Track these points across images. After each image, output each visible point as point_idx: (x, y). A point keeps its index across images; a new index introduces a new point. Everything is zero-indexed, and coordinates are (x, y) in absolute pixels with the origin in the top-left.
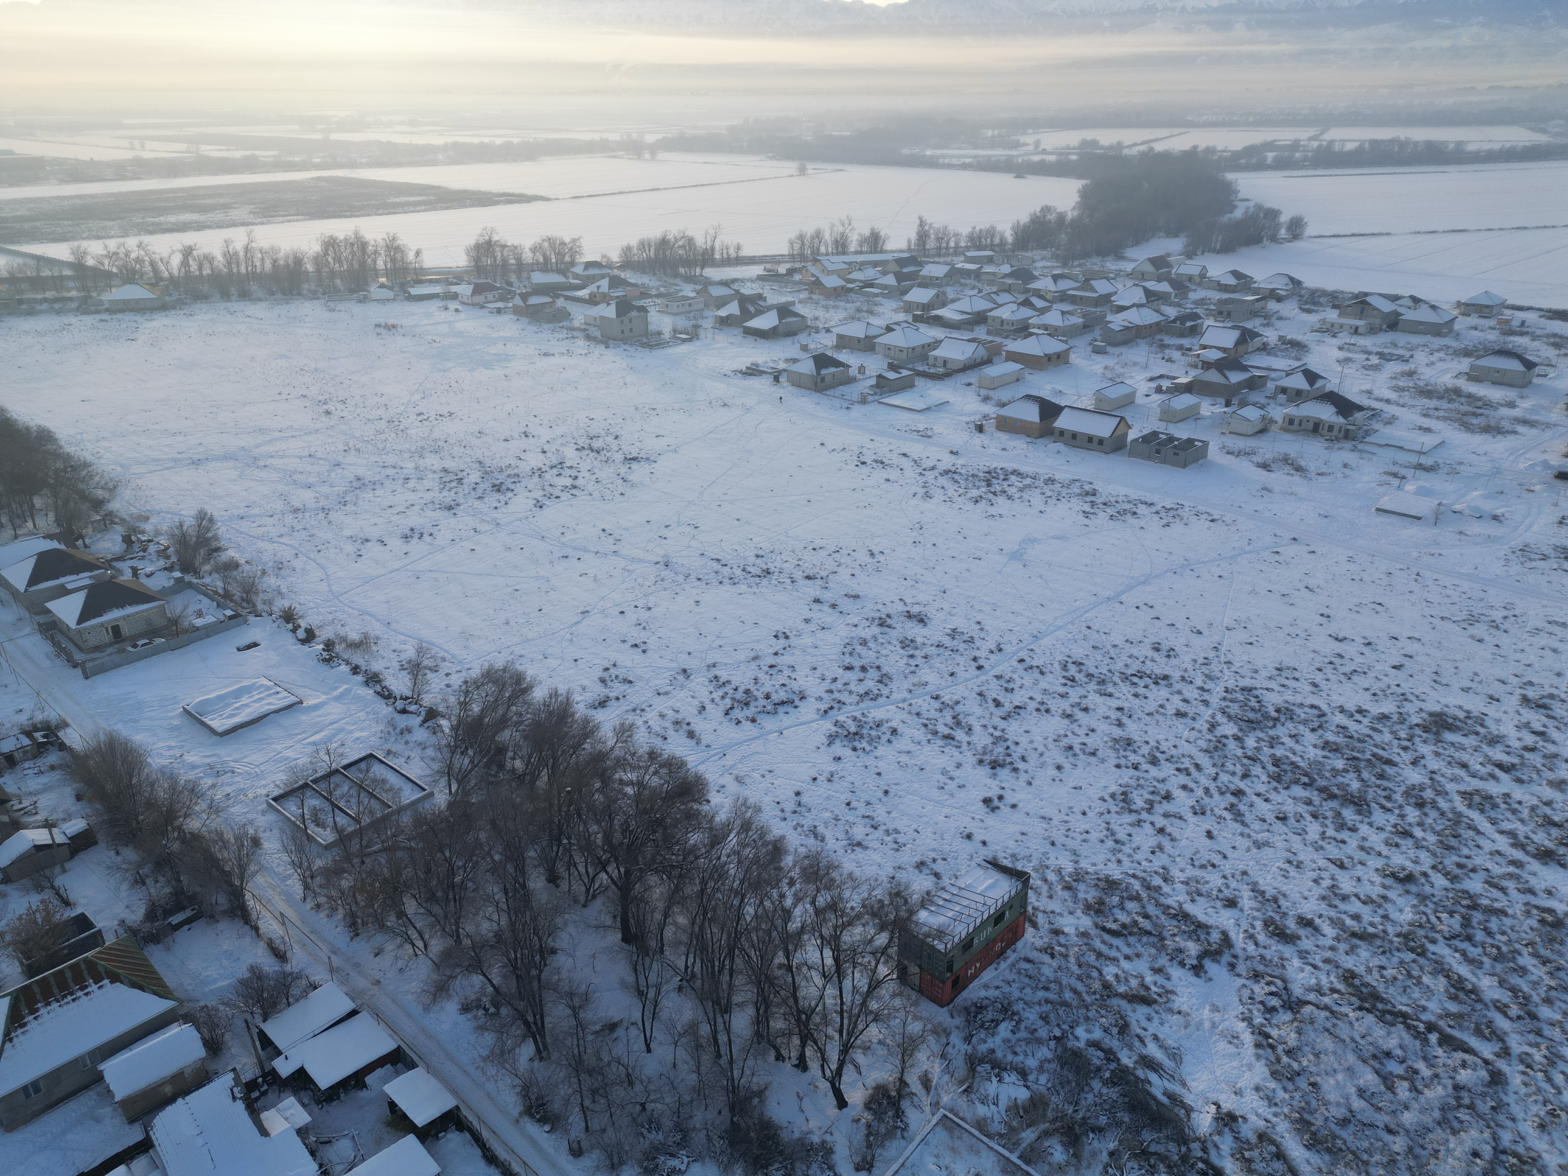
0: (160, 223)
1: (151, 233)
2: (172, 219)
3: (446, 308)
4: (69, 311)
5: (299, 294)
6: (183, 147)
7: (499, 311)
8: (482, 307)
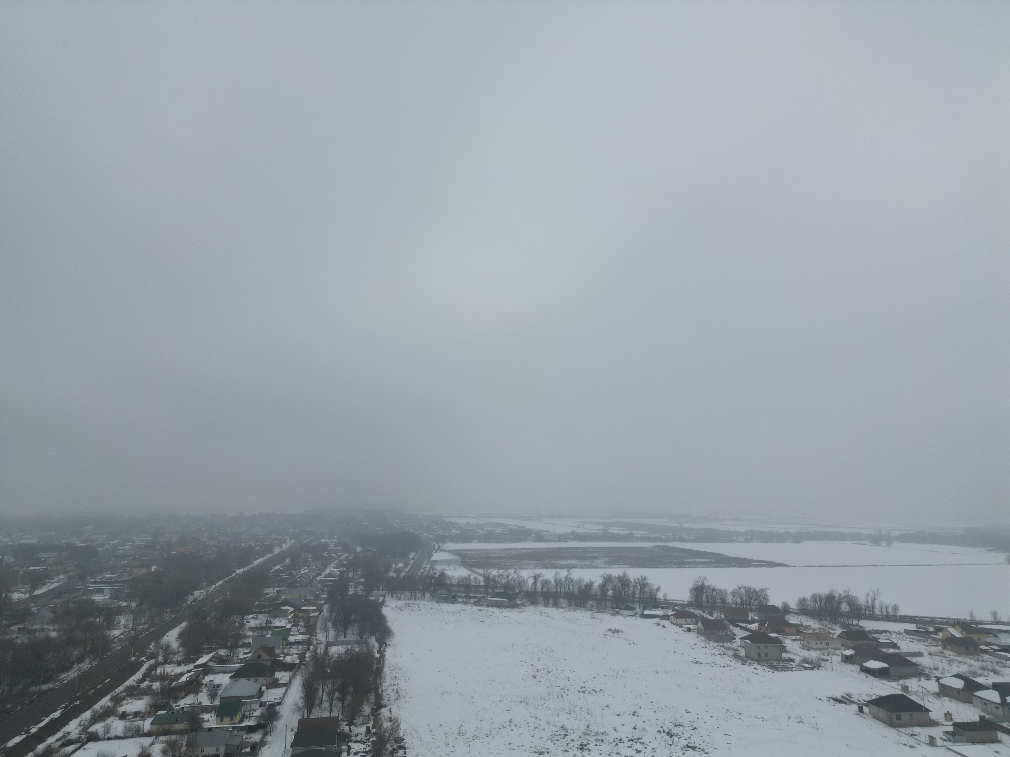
0: (555, 564)
1: (546, 568)
2: (563, 562)
3: (658, 624)
4: (470, 603)
5: (584, 607)
6: (601, 527)
7: (689, 630)
8: (681, 627)
